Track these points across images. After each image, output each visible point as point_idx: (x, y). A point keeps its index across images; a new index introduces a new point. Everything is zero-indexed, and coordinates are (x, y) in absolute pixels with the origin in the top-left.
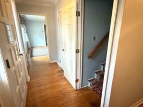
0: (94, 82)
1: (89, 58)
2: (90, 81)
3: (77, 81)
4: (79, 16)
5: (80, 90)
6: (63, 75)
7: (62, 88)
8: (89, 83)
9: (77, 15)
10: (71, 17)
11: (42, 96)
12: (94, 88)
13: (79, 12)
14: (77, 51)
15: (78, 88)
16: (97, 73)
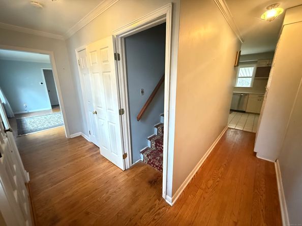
0: (148, 152)
1: (138, 120)
2: (143, 152)
3: (125, 156)
4: (119, 60)
5: (131, 168)
6: (99, 153)
7: (102, 174)
8: (142, 156)
9: (116, 59)
10: (107, 61)
11: (66, 198)
12: (150, 160)
13: (119, 55)
14: (121, 112)
15: (128, 166)
16: (150, 139)
